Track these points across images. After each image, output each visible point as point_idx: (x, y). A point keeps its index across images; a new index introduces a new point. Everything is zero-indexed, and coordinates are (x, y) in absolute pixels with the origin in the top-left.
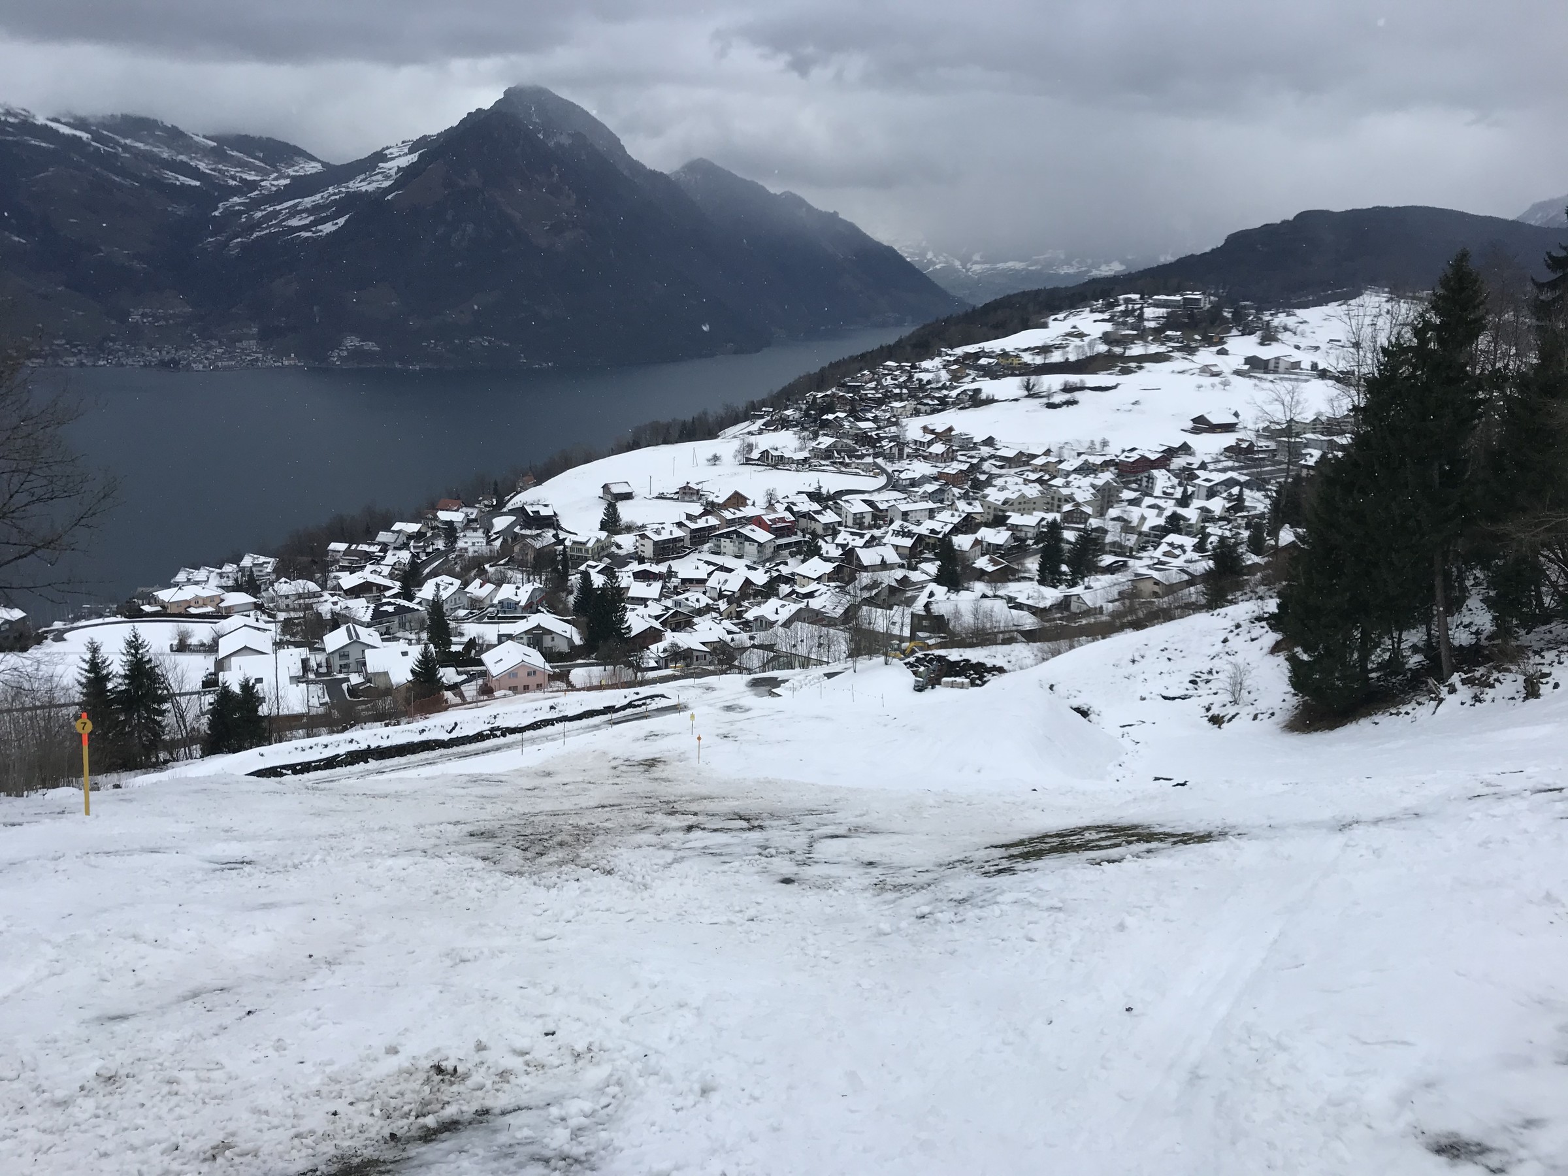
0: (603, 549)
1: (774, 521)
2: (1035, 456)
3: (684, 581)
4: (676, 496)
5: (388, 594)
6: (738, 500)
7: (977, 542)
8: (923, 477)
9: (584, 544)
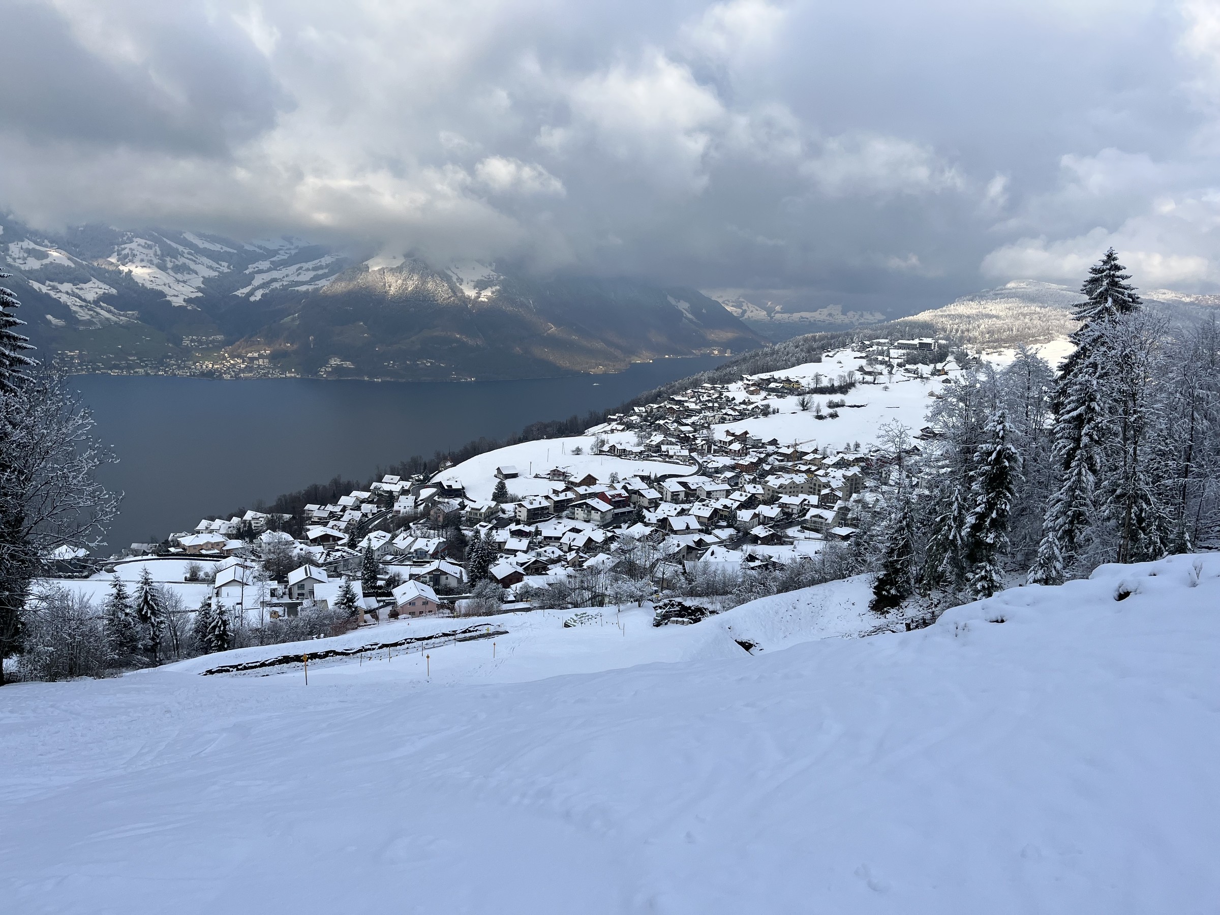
0: (492, 514)
1: (613, 496)
2: (807, 454)
3: (546, 538)
4: (548, 477)
5: (340, 542)
6: (590, 480)
7: (756, 516)
8: (725, 466)
9: (480, 510)
